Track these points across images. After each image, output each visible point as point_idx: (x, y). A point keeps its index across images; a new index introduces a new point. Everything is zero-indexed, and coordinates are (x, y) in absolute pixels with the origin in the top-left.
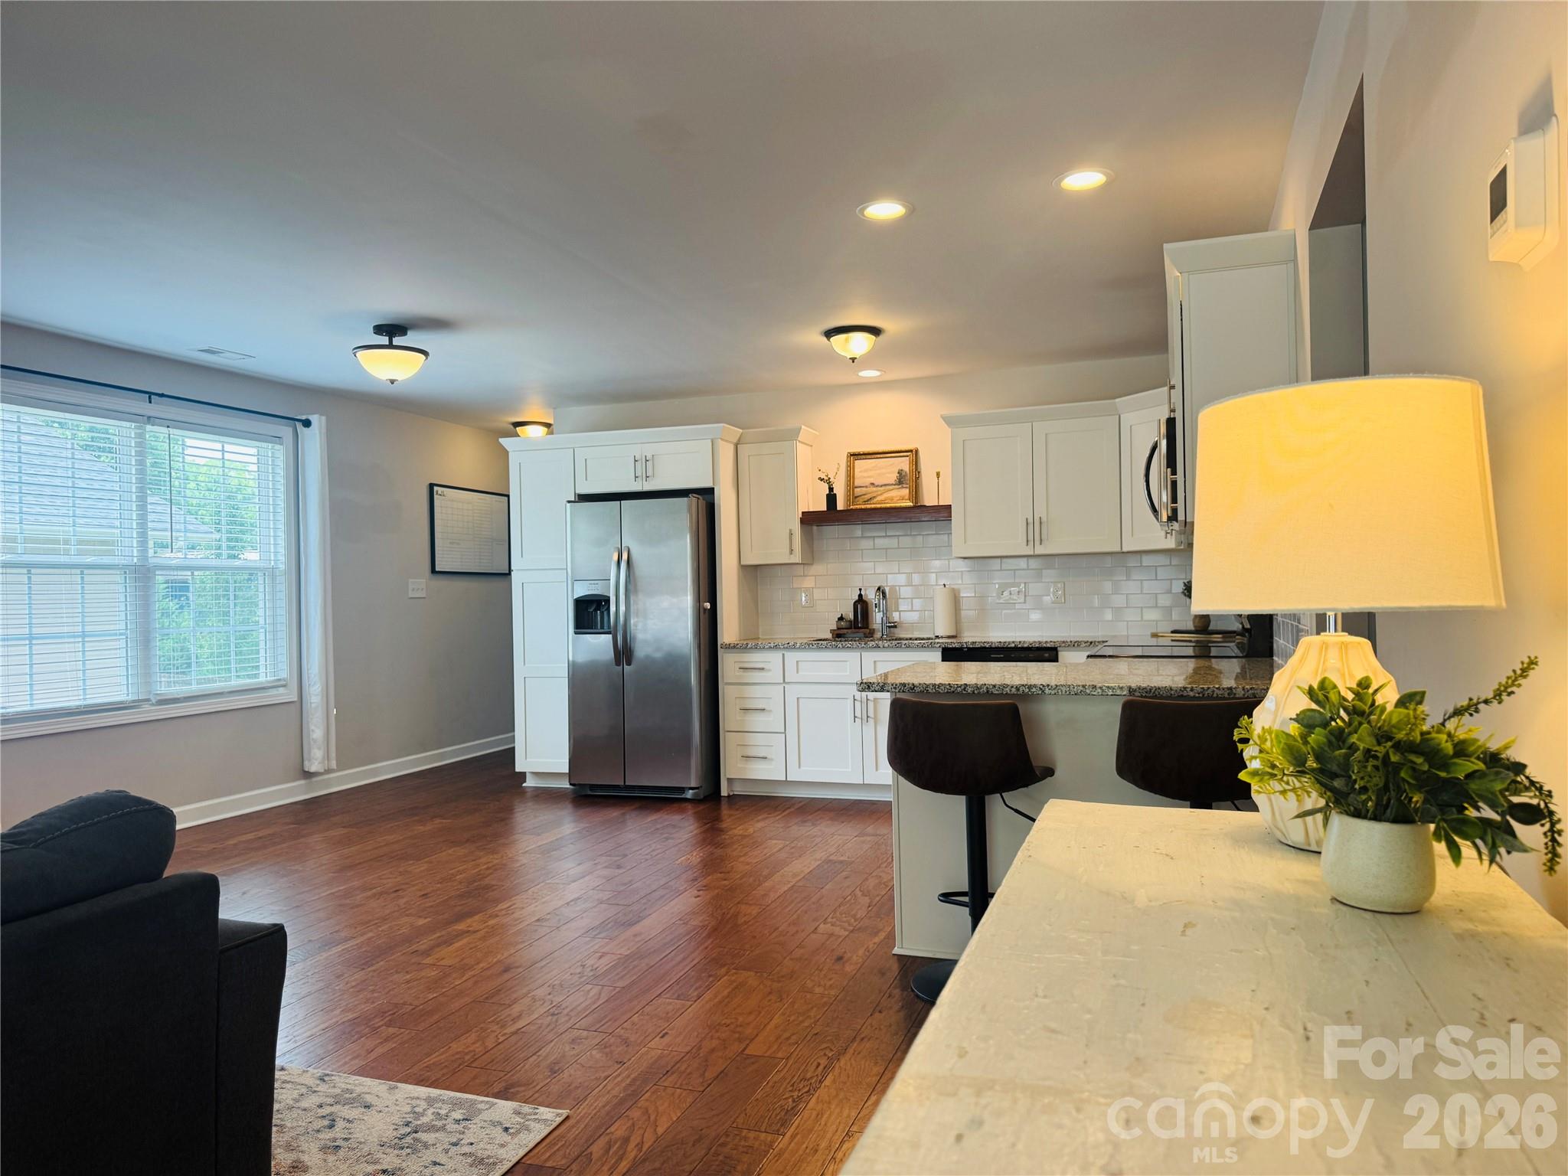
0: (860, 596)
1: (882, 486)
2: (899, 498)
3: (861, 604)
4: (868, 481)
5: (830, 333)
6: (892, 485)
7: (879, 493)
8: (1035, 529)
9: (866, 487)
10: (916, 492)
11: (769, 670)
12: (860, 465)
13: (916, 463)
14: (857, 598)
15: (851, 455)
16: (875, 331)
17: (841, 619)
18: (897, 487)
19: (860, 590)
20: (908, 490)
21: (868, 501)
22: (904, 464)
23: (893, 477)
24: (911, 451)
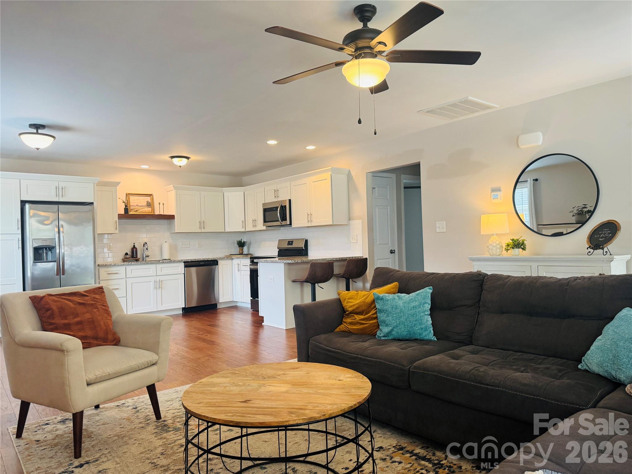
0: (134, 246)
1: (141, 206)
2: (147, 210)
3: (134, 249)
4: (135, 204)
5: (173, 157)
6: (145, 206)
7: (140, 209)
8: (202, 224)
9: (135, 206)
10: (153, 210)
11: (120, 274)
12: (132, 198)
13: (153, 199)
14: (133, 247)
15: (129, 194)
16: (188, 158)
17: (127, 254)
18: (146, 207)
19: (134, 244)
20: (151, 209)
21: (136, 211)
22: (148, 199)
23: (145, 204)
24: (151, 195)
